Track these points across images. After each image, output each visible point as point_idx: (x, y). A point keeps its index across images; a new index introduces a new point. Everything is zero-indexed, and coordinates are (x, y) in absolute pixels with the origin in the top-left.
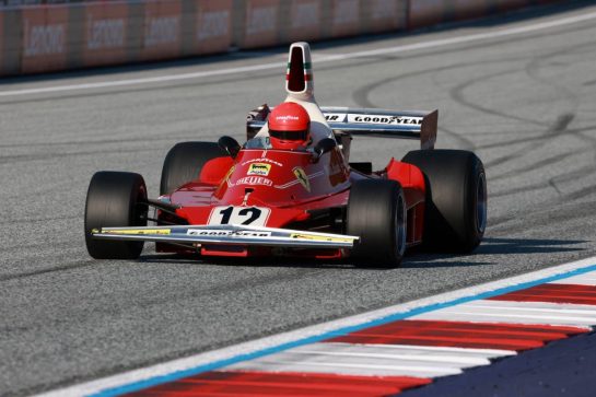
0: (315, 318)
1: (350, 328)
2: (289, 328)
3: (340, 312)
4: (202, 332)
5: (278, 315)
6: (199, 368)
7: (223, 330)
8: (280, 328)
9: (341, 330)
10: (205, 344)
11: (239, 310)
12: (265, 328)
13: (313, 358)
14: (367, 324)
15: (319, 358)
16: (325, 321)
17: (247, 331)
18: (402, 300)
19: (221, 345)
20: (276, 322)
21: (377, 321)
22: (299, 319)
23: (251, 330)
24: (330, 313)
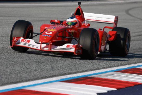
0: (113, 66)
1: (122, 69)
2: (107, 68)
3: (119, 65)
4: (85, 67)
5: (104, 64)
6: (84, 76)
7: (90, 67)
8: (104, 67)
9: (120, 69)
10: (86, 70)
11: (95, 62)
12: (101, 67)
13: (112, 76)
14: (126, 68)
15: (114, 76)
16: (116, 67)
17: (96, 67)
18: (135, 63)
19: (90, 70)
20: (103, 66)
21: (129, 68)
22: (109, 66)
23: (97, 67)
24: (117, 65)
